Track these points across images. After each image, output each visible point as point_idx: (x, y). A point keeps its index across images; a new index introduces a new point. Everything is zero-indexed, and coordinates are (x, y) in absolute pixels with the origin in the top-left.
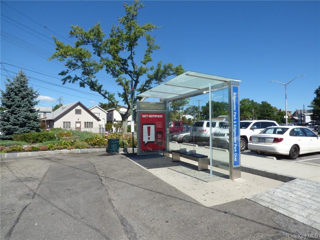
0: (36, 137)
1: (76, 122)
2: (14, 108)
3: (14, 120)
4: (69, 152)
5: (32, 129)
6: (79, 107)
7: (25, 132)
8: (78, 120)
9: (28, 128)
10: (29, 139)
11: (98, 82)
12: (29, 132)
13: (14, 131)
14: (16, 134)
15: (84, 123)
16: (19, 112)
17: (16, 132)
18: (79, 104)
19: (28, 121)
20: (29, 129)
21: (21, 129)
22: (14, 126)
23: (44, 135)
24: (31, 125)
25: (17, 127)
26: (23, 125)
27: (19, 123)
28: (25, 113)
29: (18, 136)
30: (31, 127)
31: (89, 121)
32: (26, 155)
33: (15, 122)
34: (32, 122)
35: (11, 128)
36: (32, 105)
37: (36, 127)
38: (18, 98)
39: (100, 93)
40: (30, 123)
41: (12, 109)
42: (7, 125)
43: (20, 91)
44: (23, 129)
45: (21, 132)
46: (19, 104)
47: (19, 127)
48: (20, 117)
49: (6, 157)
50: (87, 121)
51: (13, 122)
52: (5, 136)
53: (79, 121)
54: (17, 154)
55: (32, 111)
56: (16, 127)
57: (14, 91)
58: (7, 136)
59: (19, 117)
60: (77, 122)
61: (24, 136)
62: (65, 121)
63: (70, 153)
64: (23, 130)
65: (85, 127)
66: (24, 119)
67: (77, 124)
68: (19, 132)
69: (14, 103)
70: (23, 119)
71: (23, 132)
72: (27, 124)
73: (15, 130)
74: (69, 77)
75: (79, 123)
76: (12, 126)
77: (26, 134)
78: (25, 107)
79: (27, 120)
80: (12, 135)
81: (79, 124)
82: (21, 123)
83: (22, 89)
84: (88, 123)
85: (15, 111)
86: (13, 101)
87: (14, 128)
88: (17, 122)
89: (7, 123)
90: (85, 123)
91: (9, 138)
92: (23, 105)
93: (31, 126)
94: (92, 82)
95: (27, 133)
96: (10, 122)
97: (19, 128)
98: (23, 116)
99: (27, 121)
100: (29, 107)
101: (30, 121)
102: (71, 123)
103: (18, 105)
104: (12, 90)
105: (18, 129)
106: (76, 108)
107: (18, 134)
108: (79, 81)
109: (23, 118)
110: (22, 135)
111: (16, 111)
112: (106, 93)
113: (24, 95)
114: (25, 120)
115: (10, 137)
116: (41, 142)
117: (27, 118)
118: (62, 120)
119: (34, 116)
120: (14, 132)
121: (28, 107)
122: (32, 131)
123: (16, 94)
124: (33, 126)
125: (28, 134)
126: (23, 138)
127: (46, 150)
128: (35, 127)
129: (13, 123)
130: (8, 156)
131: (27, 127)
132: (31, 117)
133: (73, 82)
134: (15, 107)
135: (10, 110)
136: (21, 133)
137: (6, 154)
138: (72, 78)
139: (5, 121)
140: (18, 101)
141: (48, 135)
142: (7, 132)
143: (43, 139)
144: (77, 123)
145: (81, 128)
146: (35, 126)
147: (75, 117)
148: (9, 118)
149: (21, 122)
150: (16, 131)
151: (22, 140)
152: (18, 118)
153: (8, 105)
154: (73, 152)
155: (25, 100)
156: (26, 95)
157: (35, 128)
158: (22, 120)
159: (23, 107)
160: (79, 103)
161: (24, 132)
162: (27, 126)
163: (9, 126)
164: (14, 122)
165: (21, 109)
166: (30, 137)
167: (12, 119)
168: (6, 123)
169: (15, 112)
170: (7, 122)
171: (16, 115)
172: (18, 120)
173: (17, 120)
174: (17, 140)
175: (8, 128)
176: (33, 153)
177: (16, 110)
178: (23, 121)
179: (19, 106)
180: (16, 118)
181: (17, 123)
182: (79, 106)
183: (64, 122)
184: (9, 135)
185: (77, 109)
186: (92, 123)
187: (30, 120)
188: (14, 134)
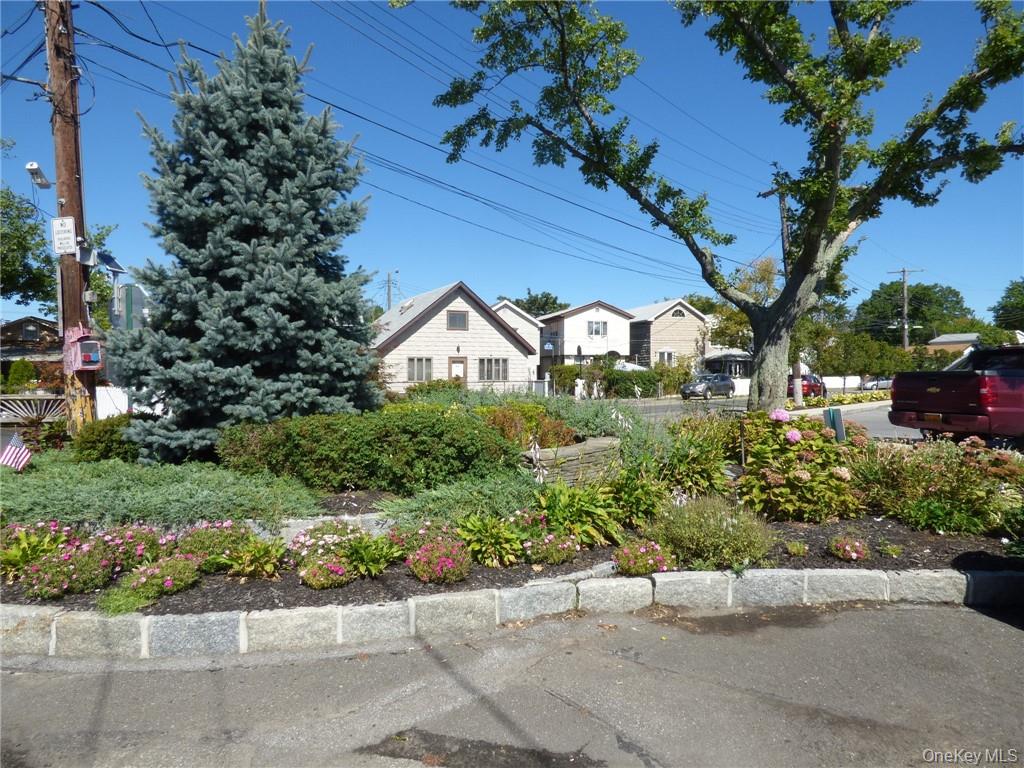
0: (366, 450)
1: (450, 358)
2: (225, 247)
3: (225, 321)
4: (648, 601)
5: (329, 390)
6: (459, 304)
7: (289, 409)
8: (458, 350)
9: (306, 384)
10: (319, 462)
11: (627, 132)
12: (313, 408)
13: (226, 400)
14: (239, 421)
15: (478, 361)
16: (250, 266)
17: (239, 408)
18: (461, 291)
19: (310, 332)
20: (315, 384)
21: (268, 385)
22: (225, 367)
23: (415, 434)
24: (324, 362)
25: (244, 373)
26: (276, 361)
27: (256, 343)
28: (291, 275)
29: (253, 437)
30: (326, 376)
31: (496, 355)
32: (309, 640)
33: (233, 341)
34: (333, 342)
35: (206, 380)
36: (327, 229)
37: (352, 377)
38: (243, 174)
39: (635, 194)
40: (317, 348)
41: (209, 245)
42: (187, 358)
43: (254, 128)
44: (279, 385)
45: (266, 408)
46: (255, 218)
47: (258, 373)
48: (259, 302)
49: (145, 653)
50: (486, 355)
51: (220, 337)
52: (179, 433)
53: (462, 354)
54: (235, 625)
55: (330, 270)
56: (239, 375)
57: (222, 126)
58: (188, 436)
59: (252, 301)
60: (454, 360)
61: (289, 437)
62: (415, 354)
63: (655, 604)
64: (279, 394)
65: (481, 377)
66: (283, 319)
67: (454, 365)
68: (255, 410)
69: (223, 209)
70: (277, 315)
71: (277, 405)
72: (305, 353)
73: (229, 392)
74: (483, 118)
75: (462, 362)
76: (210, 362)
77: (296, 423)
78: (286, 233)
79: (301, 323)
80: (214, 427)
81: (461, 366)
82: (265, 345)
83: (266, 114)
84: (490, 361)
85: (231, 265)
86: (219, 195)
87: (229, 383)
88: (244, 339)
89: (182, 349)
90: (482, 361)
91: (196, 447)
92: (273, 223)
93: (327, 369)
94: (596, 135)
95: (304, 412)
96: (204, 340)
97: (254, 381)
98: (274, 295)
99: (301, 329)
100: (312, 240)
101: (318, 335)
102: (434, 361)
103: (247, 221)
104: (209, 117)
105: (250, 389)
106: (447, 308)
107: (250, 420)
108: (531, 133)
109: (278, 307)
110: (271, 429)
111: (239, 265)
112: (667, 193)
113: (281, 155)
114: (292, 328)
115: (203, 438)
116: (399, 485)
117: (300, 308)
118: (402, 352)
119: (339, 300)
120: (228, 409)
121: (307, 236)
122: (333, 399)
123: (233, 151)
124: (340, 371)
125: (315, 420)
126: (283, 451)
127: (461, 582)
128: (346, 373)
129: (220, 346)
130: (164, 648)
131: (304, 371)
132: (326, 309)
133: (502, 140)
134: (231, 234)
135: (199, 257)
136: (270, 415)
137: (146, 622)
138: (495, 122)
139: (178, 331)
140: (248, 194)
141: (446, 438)
142: (187, 407)
143: (410, 464)
144: (454, 362)
145: (468, 379)
146: (348, 367)
147: (445, 339)
148: (193, 311)
149: (268, 335)
150: (237, 400)
151: (276, 470)
152: (246, 313)
153: (185, 218)
154: (674, 602)
155: (287, 185)
156: (291, 152)
157: (347, 379)
158: (274, 323)
159: (278, 237)
160: (460, 288)
161: (284, 407)
162: (303, 364)
163: (192, 367)
164: (227, 338)
165: (266, 248)
166: (323, 451)
167: (213, 318)
168: (177, 345)
169: (230, 272)
170: (185, 341)
171: (237, 292)
172: (250, 325)
173: (240, 325)
174: (246, 469)
175: (190, 379)
176: (361, 619)
177: (236, 259)
178: (278, 332)
179: (250, 232)
180: (236, 313)
181: (242, 345)
182: (459, 299)
183: (411, 360)
184: (198, 425)
185: (452, 309)
186: (505, 361)
187: (317, 329)
188: (225, 417)
